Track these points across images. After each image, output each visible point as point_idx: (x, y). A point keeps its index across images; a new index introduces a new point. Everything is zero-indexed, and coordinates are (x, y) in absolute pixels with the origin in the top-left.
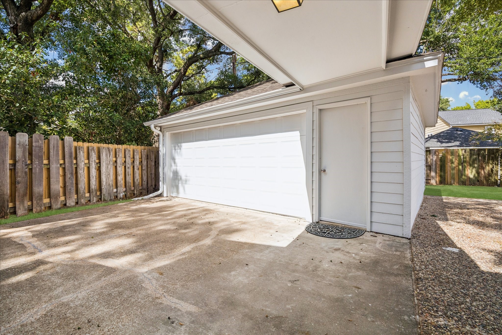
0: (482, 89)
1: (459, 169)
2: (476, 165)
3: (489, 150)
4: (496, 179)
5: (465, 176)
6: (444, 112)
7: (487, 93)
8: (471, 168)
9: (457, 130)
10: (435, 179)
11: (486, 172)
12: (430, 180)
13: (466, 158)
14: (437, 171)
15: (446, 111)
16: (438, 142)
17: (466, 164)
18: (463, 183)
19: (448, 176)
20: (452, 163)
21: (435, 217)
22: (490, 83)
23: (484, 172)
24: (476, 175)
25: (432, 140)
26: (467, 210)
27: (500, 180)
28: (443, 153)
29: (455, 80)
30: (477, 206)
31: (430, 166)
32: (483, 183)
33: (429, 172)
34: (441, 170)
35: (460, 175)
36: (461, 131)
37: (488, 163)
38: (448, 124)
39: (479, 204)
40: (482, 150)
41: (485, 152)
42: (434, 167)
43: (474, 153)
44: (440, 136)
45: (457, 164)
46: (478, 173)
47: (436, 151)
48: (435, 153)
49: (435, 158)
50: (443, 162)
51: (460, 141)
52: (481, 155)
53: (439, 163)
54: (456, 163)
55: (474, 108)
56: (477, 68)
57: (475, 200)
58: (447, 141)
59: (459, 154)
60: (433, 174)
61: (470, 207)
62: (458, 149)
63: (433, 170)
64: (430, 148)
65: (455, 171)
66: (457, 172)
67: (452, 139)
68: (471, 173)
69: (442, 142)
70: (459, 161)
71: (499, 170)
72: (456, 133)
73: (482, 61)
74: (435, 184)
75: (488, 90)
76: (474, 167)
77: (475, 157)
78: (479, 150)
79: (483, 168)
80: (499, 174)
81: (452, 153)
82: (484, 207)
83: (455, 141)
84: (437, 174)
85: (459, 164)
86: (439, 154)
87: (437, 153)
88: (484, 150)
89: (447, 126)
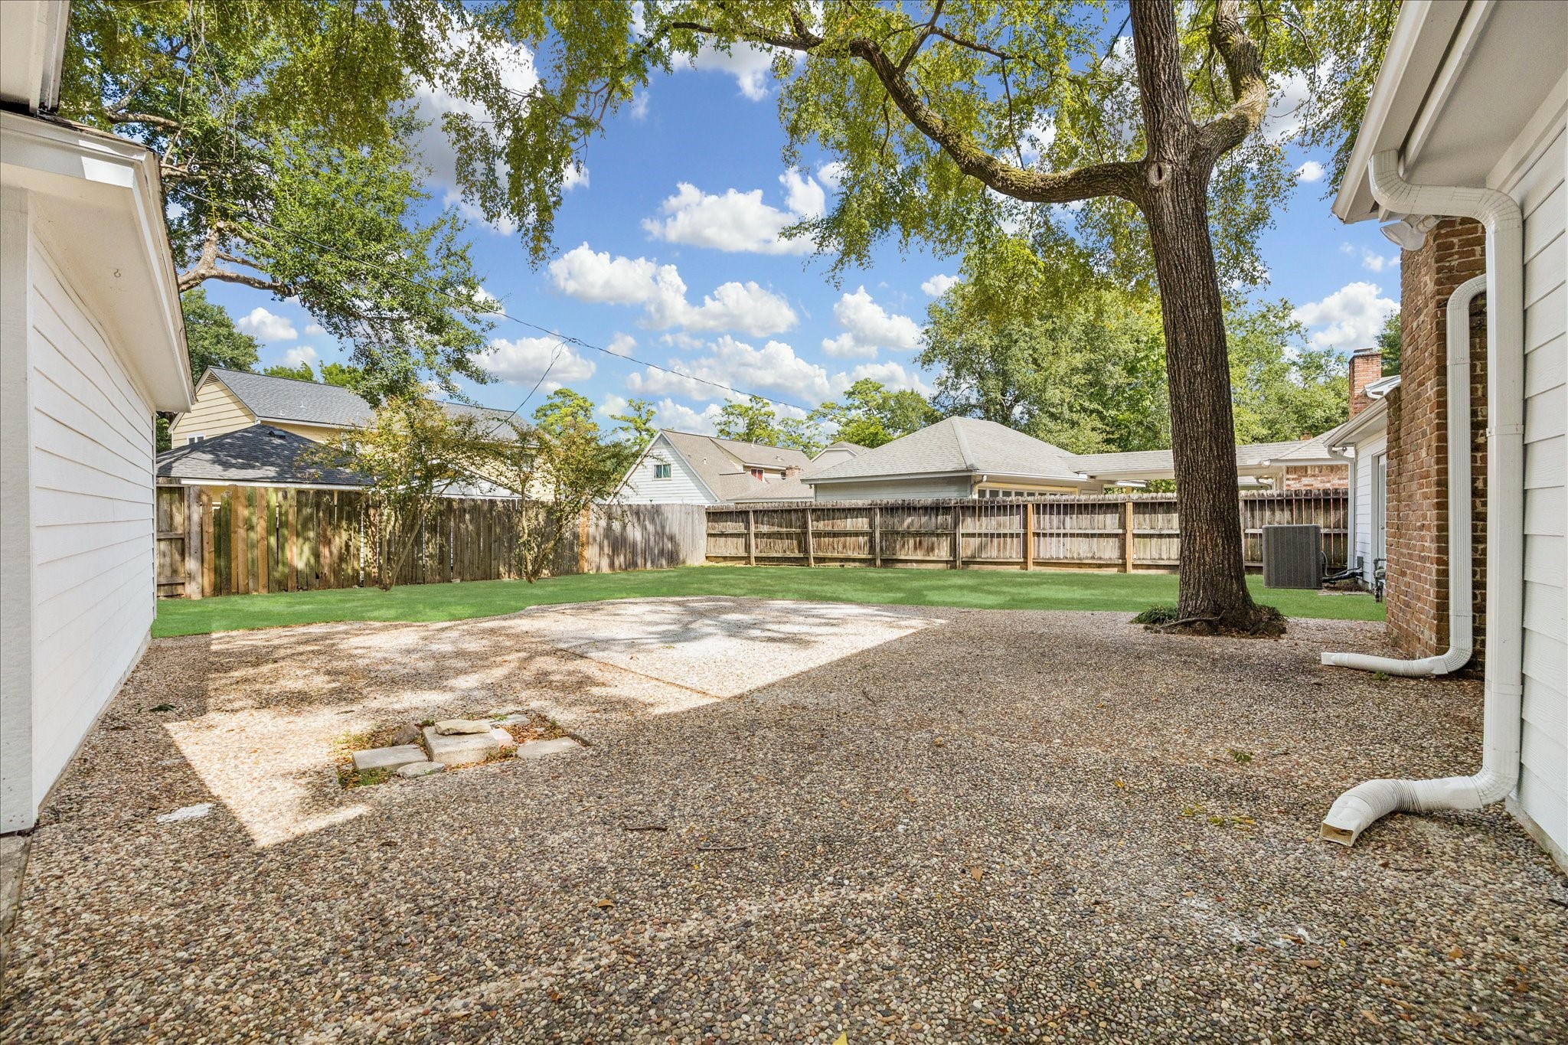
0: (330, 333)
1: (269, 547)
2: (311, 534)
3: (341, 493)
4: (356, 567)
5: (284, 564)
6: (241, 375)
7: (340, 346)
8: (301, 540)
9: (271, 434)
10: (200, 580)
11: (335, 551)
12: (183, 584)
13: (287, 513)
14: (206, 555)
15: (247, 372)
16: (214, 462)
17: (286, 532)
18: (280, 586)
19: (240, 569)
20: (251, 528)
21: (167, 710)
22: (348, 322)
23: (331, 553)
24: (312, 561)
25: (195, 455)
26: (271, 666)
27: (363, 569)
28: (222, 498)
29: (262, 286)
30: (301, 649)
31: (183, 539)
32: (329, 581)
33: (177, 557)
34: (218, 552)
35: (272, 563)
36: (281, 437)
37: (339, 527)
38: (251, 414)
39: (306, 642)
40: (325, 492)
41: (332, 499)
42: (195, 542)
43: (307, 500)
44: (224, 445)
45: (264, 534)
46: (317, 555)
47: (201, 492)
48: (199, 497)
49: (197, 513)
50: (223, 526)
51: (279, 466)
52: (323, 507)
53: (211, 530)
54: (261, 526)
55: (322, 381)
56: (317, 273)
57: (301, 630)
58: (243, 464)
59: (268, 503)
60: (191, 564)
61: (282, 653)
62: (266, 489)
63: (192, 551)
64: (184, 482)
65: (258, 553)
66: (265, 553)
67: (256, 459)
68: (298, 555)
69: (227, 465)
70: (268, 521)
71: (362, 545)
72: (269, 443)
73: (327, 257)
74: (196, 597)
75: (344, 339)
76: (307, 539)
77: (309, 510)
78: (318, 493)
79: (328, 542)
80: (362, 555)
81: (250, 501)
82: (316, 648)
83: (264, 464)
84: (206, 565)
85: (269, 533)
86: (210, 500)
87: (205, 498)
88: (331, 493)
89: (247, 419)
